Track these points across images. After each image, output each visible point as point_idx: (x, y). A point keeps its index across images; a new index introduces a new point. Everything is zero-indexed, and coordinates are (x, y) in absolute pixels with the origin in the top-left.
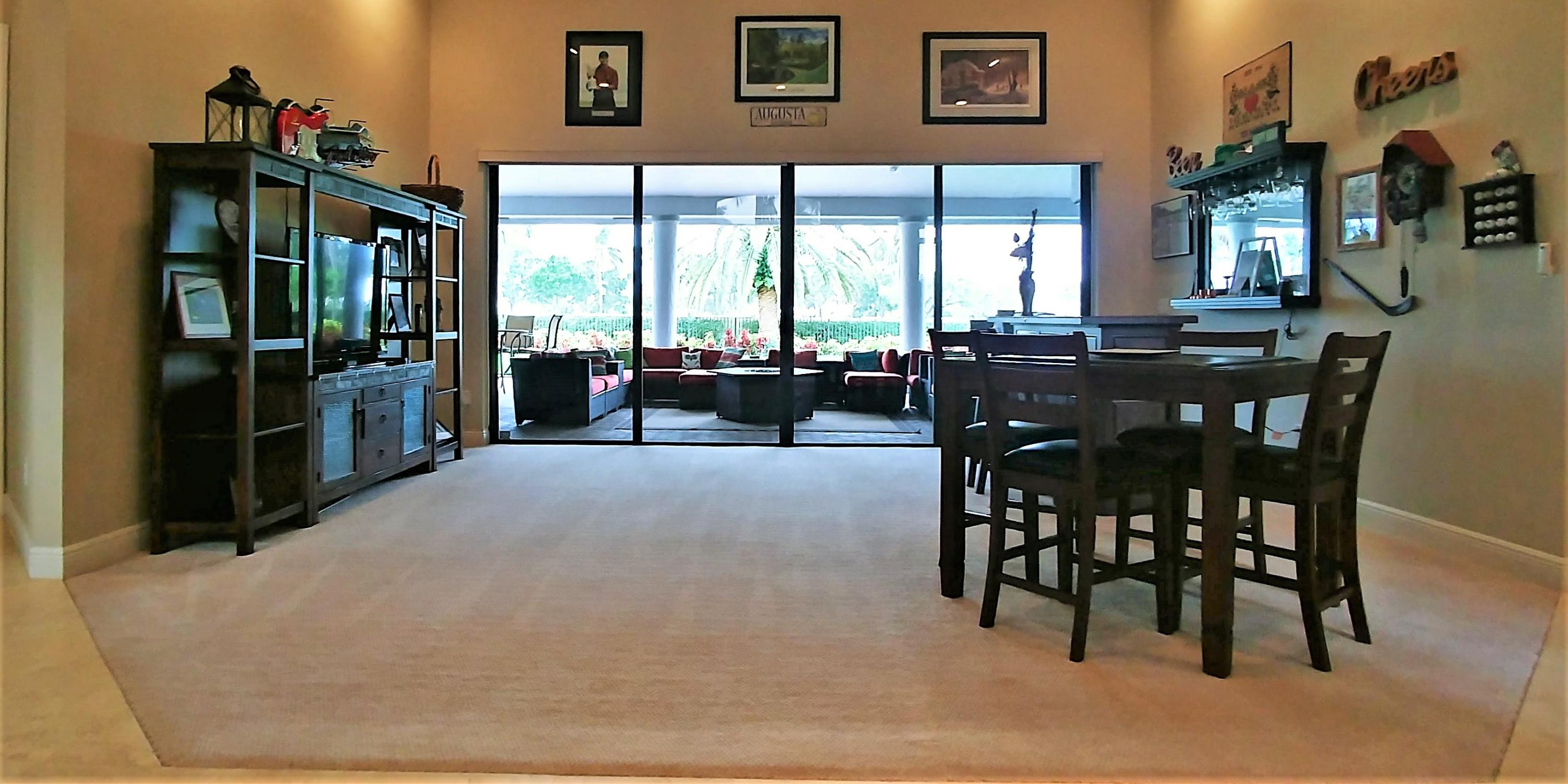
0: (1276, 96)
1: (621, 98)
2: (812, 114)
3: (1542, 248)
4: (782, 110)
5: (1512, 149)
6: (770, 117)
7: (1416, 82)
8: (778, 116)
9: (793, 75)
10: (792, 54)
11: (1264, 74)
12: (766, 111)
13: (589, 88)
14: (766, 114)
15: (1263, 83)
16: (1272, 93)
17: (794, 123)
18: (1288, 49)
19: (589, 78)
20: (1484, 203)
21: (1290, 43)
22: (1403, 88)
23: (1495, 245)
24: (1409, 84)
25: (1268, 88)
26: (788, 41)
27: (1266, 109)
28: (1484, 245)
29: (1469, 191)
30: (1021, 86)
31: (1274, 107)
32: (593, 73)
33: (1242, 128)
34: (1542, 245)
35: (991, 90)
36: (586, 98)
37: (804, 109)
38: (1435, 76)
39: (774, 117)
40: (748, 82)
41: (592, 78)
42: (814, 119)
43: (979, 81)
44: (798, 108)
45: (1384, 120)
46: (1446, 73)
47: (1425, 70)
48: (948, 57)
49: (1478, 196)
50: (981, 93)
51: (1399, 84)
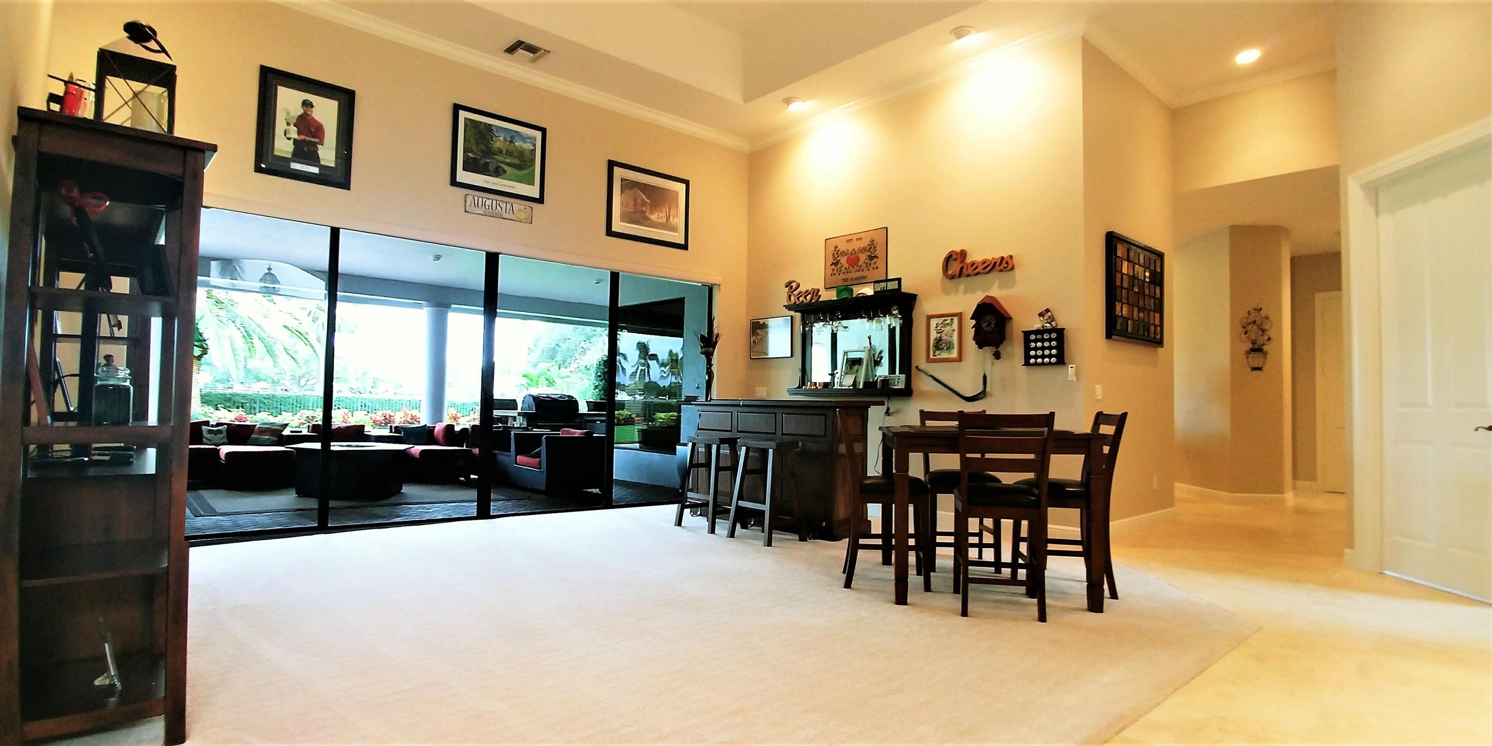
0: (875, 260)
1: (328, 154)
2: (520, 210)
3: (1072, 367)
4: (494, 202)
5: (1051, 313)
6: (484, 206)
7: (990, 268)
8: (490, 207)
9: (505, 172)
10: (504, 152)
11: (865, 243)
12: (480, 199)
13: (287, 136)
14: (480, 203)
15: (864, 250)
16: (871, 258)
17: (505, 215)
18: (885, 230)
19: (288, 124)
20: (1036, 341)
21: (887, 228)
22: (979, 269)
23: (1043, 364)
24: (984, 269)
25: (869, 254)
26: (502, 139)
27: (867, 267)
28: (1036, 364)
29: (1027, 334)
30: (673, 218)
31: (873, 265)
32: (295, 121)
33: (844, 277)
34: (1070, 366)
35: (654, 217)
36: (283, 146)
37: (513, 204)
38: (1001, 267)
39: (487, 207)
40: (464, 169)
41: (292, 125)
42: (522, 216)
43: (646, 208)
44: (509, 203)
45: (962, 287)
46: (1010, 267)
47: (995, 263)
48: (627, 185)
49: (1033, 337)
50: (647, 219)
51: (977, 268)
